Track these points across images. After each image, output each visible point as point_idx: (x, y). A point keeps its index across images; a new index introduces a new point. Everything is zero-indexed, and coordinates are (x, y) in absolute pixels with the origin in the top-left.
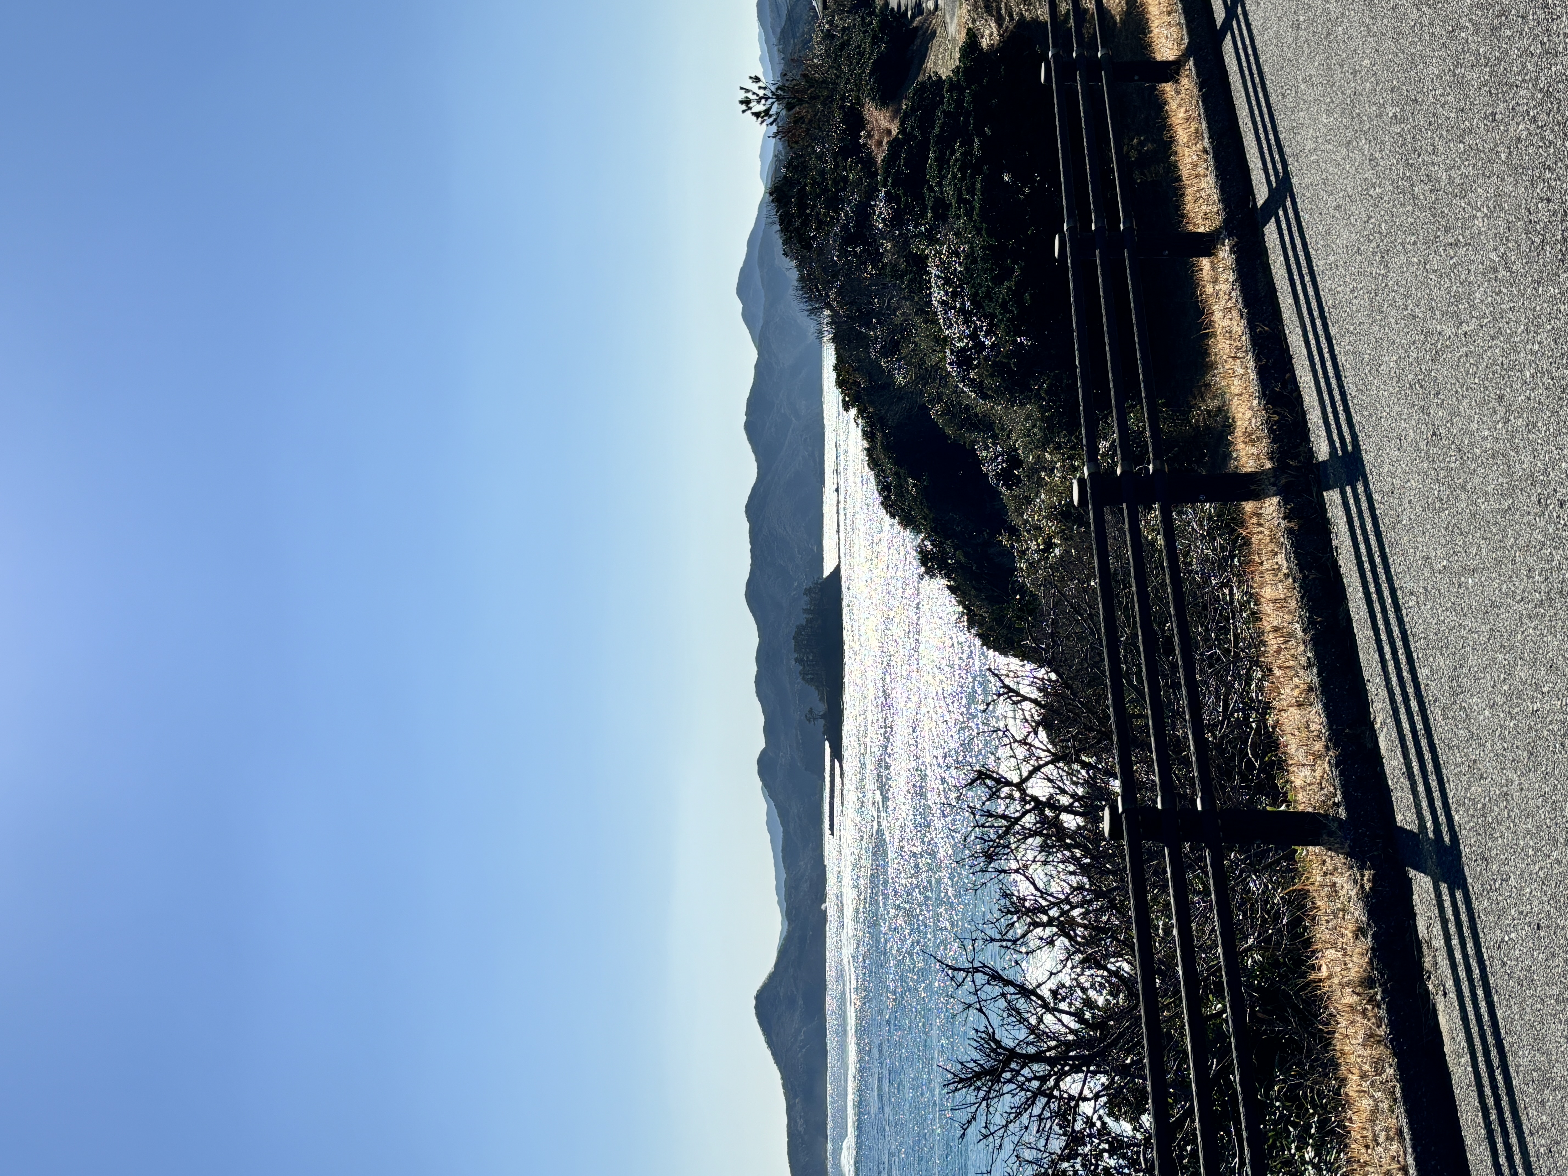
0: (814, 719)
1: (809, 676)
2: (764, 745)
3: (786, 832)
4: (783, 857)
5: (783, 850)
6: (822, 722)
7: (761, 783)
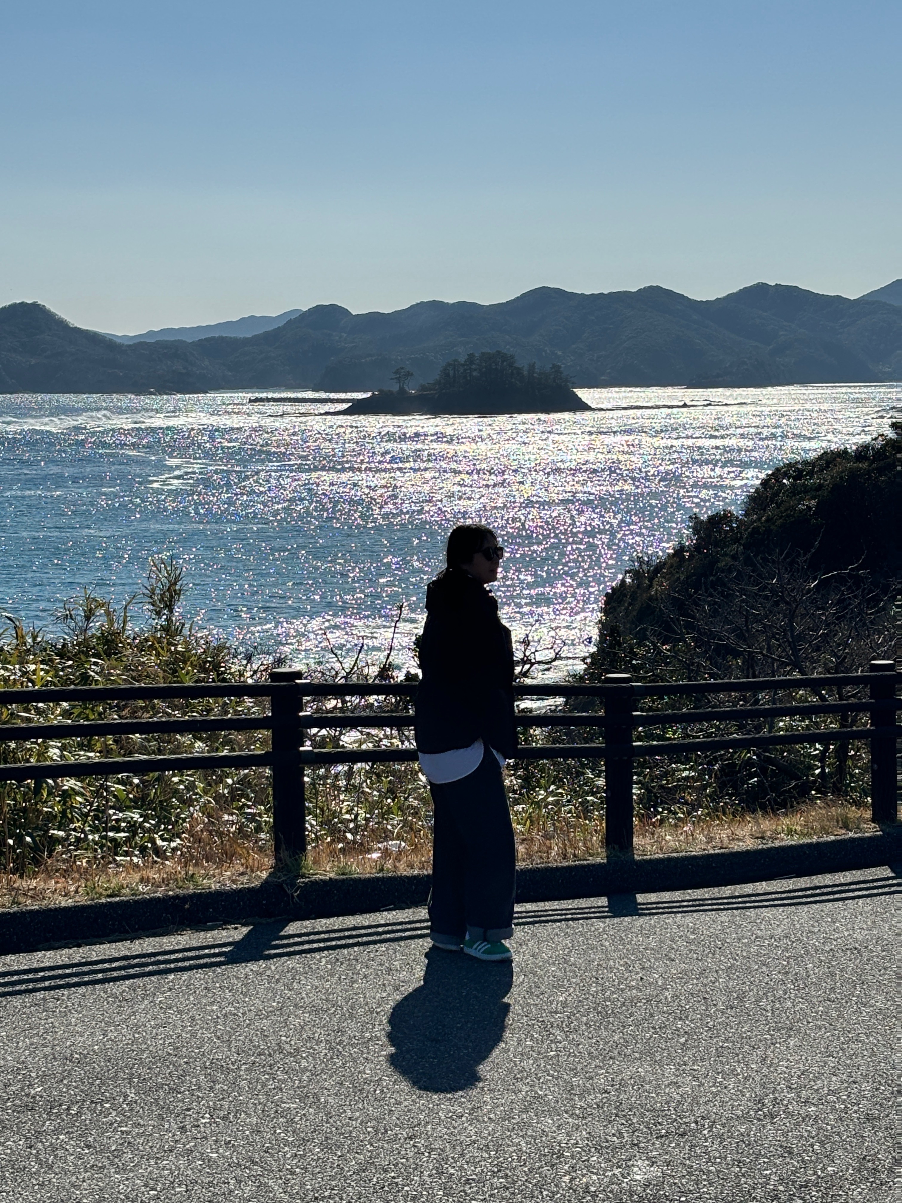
0: (399, 379)
1: (451, 373)
2: (354, 313)
3: (246, 342)
4: (213, 338)
5: (222, 339)
6: (395, 388)
7: (305, 309)
